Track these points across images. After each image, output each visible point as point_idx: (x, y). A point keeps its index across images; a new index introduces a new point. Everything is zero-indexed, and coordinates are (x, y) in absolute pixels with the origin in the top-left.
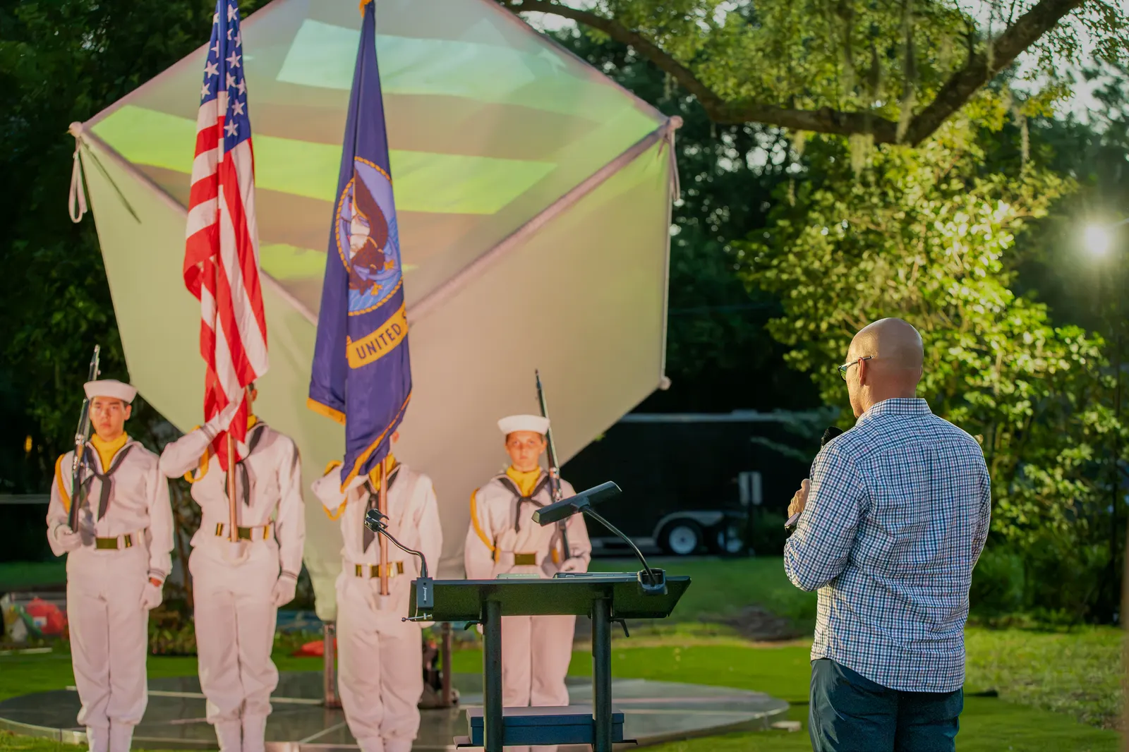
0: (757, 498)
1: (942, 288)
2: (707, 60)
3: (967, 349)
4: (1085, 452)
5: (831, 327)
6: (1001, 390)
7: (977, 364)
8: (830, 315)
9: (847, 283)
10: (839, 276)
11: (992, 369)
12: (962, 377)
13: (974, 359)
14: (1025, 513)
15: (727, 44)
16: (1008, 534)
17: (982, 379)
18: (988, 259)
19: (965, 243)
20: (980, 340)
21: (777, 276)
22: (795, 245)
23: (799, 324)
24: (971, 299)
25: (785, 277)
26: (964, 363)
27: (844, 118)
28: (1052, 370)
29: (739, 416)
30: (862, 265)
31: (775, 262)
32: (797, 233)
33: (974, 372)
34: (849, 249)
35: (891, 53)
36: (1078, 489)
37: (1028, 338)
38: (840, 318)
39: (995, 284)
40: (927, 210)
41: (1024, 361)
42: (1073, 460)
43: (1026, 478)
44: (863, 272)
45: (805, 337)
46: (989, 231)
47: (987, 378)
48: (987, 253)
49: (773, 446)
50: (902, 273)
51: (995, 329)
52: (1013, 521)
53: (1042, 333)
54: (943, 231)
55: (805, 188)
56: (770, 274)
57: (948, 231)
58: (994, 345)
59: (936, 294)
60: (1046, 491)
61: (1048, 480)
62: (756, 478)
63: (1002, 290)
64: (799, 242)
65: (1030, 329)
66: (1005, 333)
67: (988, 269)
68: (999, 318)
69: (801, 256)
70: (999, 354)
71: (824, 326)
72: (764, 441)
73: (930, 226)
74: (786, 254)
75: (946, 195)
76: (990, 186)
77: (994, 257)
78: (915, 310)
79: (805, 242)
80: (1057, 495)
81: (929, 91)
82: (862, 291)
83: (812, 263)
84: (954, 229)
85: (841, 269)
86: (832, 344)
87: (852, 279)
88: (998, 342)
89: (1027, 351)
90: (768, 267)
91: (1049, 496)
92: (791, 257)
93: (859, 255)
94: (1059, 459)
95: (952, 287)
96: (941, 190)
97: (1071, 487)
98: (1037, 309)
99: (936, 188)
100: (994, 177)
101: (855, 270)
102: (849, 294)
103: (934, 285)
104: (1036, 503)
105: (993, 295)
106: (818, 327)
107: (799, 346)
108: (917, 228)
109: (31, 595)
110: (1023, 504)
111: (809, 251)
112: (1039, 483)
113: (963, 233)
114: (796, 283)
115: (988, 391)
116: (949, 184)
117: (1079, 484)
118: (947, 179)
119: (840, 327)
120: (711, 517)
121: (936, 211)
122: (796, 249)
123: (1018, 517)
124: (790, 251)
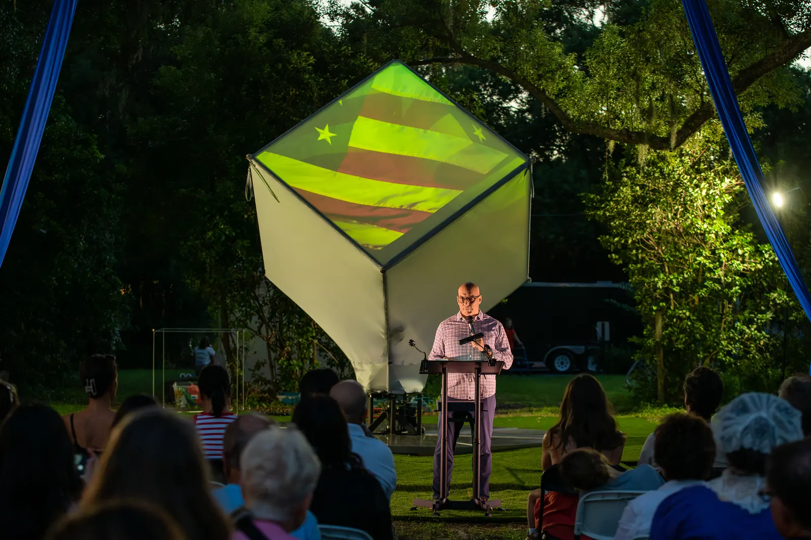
0: (607, 338)
1: (692, 224)
2: (565, 96)
3: (706, 258)
4: (769, 315)
5: (633, 242)
6: (725, 280)
7: (711, 266)
8: (631, 236)
9: (641, 219)
10: (636, 216)
11: (719, 269)
12: (704, 272)
13: (710, 263)
14: (735, 348)
15: (575, 88)
16: (726, 361)
17: (715, 275)
18: (717, 209)
19: (705, 199)
20: (713, 252)
21: (604, 214)
22: (615, 197)
23: (616, 239)
24: (707, 230)
25: (608, 214)
26: (705, 265)
27: (634, 135)
28: (753, 269)
29: (600, 284)
30: (649, 210)
31: (603, 205)
32: (616, 190)
33: (710, 270)
34: (641, 202)
35: (662, 99)
36: (763, 335)
37: (740, 252)
38: (638, 237)
39: (722, 221)
40: (686, 179)
41: (737, 265)
42: (761, 319)
43: (735, 329)
44: (649, 214)
45: (619, 247)
46: (718, 192)
47: (717, 274)
48: (717, 206)
49: (619, 305)
50: (670, 215)
51: (722, 247)
52: (729, 353)
53: (749, 249)
54: (693, 193)
55: (622, 162)
56: (600, 213)
57: (695, 193)
58: (722, 255)
59: (689, 227)
60: (746, 336)
61: (747, 331)
62: (607, 324)
63: (726, 225)
64: (616, 195)
65: (742, 247)
66: (727, 249)
67: (717, 214)
68: (725, 241)
69: (617, 203)
70: (724, 260)
71: (630, 241)
72: (613, 301)
73: (686, 189)
74: (609, 201)
75: (698, 171)
76: (722, 166)
77: (719, 208)
78: (680, 235)
79: (619, 196)
80: (752, 339)
81: (682, 120)
82: (650, 224)
83: (623, 207)
84: (699, 192)
85: (637, 212)
86: (634, 252)
87: (643, 218)
88: (723, 254)
89: (740, 259)
90: (599, 209)
91: (748, 339)
92: (612, 203)
93: (646, 205)
94: (755, 319)
95: (698, 224)
96: (695, 168)
97: (758, 334)
98: (747, 236)
99: (692, 167)
100: (725, 162)
101: (645, 213)
102: (642, 226)
103: (689, 222)
104: (742, 343)
105: (721, 227)
106: (626, 241)
107: (616, 252)
108: (680, 190)
109: (190, 382)
110: (735, 344)
111: (621, 200)
112: (742, 333)
113: (704, 193)
114: (613, 218)
115: (718, 281)
116: (699, 165)
117: (764, 333)
118: (698, 162)
119: (638, 243)
120: (580, 349)
121: (691, 181)
122: (614, 199)
123: (732, 350)
124: (611, 200)
